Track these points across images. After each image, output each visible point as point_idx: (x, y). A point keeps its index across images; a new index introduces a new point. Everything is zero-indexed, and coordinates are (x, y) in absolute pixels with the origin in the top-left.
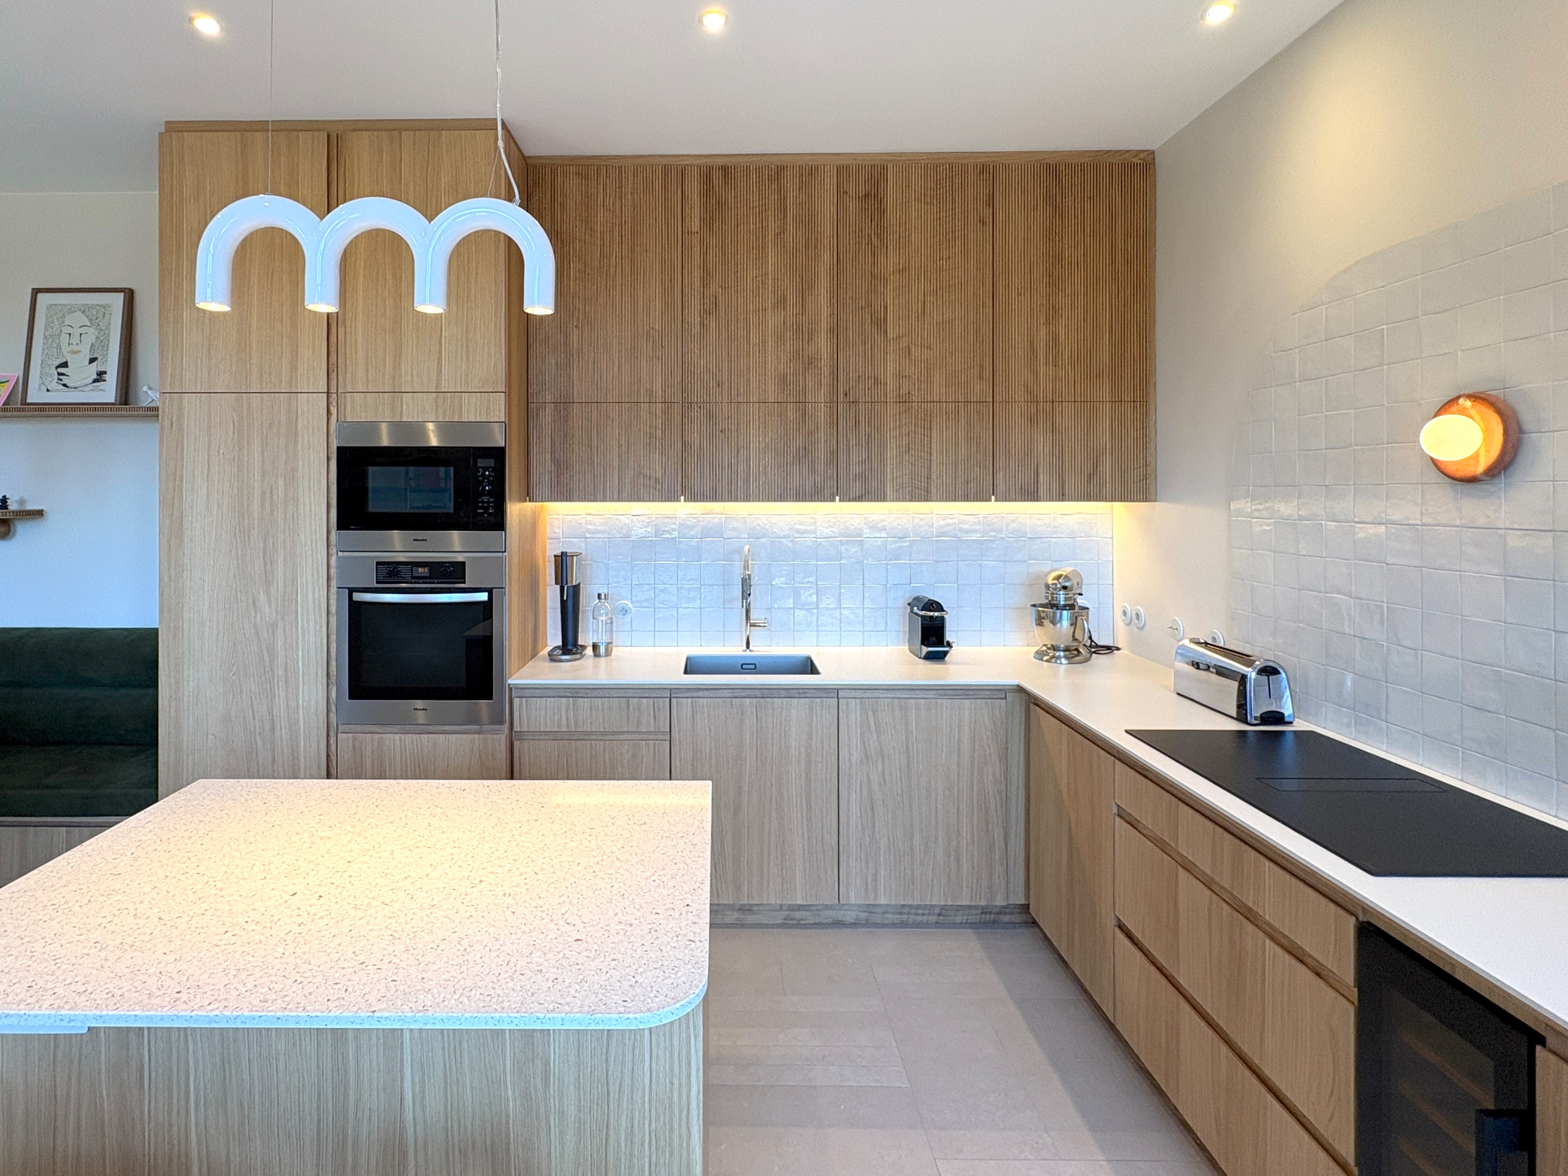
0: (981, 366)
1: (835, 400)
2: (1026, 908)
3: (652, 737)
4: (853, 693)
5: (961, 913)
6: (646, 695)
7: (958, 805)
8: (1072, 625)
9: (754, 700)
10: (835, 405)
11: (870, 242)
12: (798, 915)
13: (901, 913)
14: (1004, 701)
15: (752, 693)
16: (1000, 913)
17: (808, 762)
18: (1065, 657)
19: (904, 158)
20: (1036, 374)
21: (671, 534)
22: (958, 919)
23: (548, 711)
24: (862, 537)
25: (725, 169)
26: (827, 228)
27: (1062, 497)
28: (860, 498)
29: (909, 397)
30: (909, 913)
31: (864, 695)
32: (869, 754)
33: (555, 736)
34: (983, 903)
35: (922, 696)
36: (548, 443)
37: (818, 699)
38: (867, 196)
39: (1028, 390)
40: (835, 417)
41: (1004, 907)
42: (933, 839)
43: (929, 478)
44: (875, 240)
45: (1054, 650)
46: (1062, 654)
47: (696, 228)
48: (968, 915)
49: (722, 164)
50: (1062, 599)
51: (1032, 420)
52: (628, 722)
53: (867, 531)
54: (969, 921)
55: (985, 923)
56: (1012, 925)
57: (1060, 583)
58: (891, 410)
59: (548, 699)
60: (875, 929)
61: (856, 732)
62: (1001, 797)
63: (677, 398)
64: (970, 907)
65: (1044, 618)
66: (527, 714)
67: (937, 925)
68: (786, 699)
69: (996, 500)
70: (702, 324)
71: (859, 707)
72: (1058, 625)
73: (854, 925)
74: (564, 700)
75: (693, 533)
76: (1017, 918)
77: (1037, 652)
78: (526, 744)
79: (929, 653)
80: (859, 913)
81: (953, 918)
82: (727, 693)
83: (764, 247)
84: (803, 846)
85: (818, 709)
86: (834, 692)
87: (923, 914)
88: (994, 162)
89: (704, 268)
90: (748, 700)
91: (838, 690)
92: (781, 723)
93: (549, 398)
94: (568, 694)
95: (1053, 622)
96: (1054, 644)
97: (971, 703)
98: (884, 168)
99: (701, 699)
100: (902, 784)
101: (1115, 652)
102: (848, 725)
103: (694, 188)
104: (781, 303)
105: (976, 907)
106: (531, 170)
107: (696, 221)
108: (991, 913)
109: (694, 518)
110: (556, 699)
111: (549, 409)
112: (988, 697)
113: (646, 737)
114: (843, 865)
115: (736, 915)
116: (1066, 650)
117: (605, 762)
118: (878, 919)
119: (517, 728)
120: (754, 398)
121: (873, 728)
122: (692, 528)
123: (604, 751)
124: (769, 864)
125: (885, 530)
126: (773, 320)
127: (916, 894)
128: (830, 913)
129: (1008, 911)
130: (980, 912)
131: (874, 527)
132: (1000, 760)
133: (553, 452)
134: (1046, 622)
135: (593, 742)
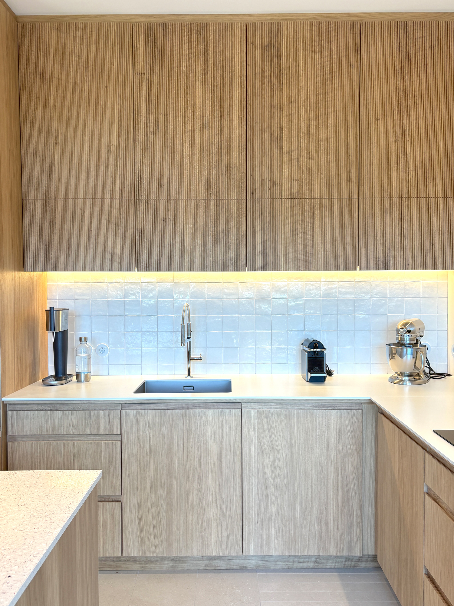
0: (350, 172)
1: (245, 197)
2: (375, 557)
3: (108, 438)
4: (253, 406)
5: (330, 561)
6: (104, 408)
7: (327, 485)
8: (414, 357)
9: (181, 411)
10: (245, 201)
11: (270, 81)
12: (215, 563)
13: (288, 561)
14: (360, 411)
15: (180, 406)
16: (358, 561)
17: (220, 455)
18: (409, 380)
19: (296, 18)
20: (389, 177)
21: (136, 296)
22: (329, 565)
23: (33, 420)
24: (270, 298)
25: (164, 26)
26: (239, 70)
27: (407, 267)
28: (262, 268)
29: (298, 195)
30: (294, 561)
31: (261, 407)
32: (264, 449)
33: (38, 438)
34: (345, 554)
35: (302, 407)
36: (37, 228)
37: (227, 410)
38: (268, 46)
39: (384, 189)
40: (245, 210)
41: (360, 557)
42: (309, 509)
43: (312, 253)
44: (274, 80)
45: (402, 376)
46: (407, 378)
47: (142, 70)
48: (336, 562)
49: (161, 22)
50: (407, 340)
51: (386, 212)
52: (90, 428)
53: (274, 293)
54: (336, 566)
55: (347, 568)
56: (366, 569)
57: (406, 328)
58: (285, 204)
59: (33, 412)
60: (268, 573)
61: (255, 434)
62: (358, 479)
63: (131, 196)
64: (337, 557)
65: (395, 354)
66: (17, 423)
67: (314, 570)
68: (204, 410)
69: (360, 269)
70: (148, 141)
71: (256, 415)
72: (405, 358)
73: (255, 570)
74: (43, 412)
75: (151, 295)
76: (371, 564)
77: (391, 378)
78: (16, 444)
79: (311, 377)
80: (258, 562)
81: (324, 565)
82: (163, 406)
83: (193, 84)
84: (217, 515)
85: (227, 418)
86: (239, 404)
87: (304, 562)
88: (362, 20)
89: (149, 100)
90: (177, 411)
91: (242, 403)
92: (200, 427)
93: (37, 195)
94: (47, 408)
95: (401, 356)
96: (402, 371)
97: (337, 412)
98: (280, 25)
99: (143, 411)
100: (287, 470)
101: (446, 377)
102: (248, 428)
103: (141, 40)
104: (206, 125)
105: (341, 557)
106: (20, 26)
107: (143, 64)
108: (352, 561)
109: (153, 285)
110: (38, 411)
111: (38, 203)
112: (349, 408)
113: (103, 438)
114: (245, 528)
115: (171, 564)
116: (410, 375)
117: (74, 456)
118: (271, 565)
119: (10, 432)
120: (187, 196)
121: (267, 431)
122: (151, 291)
123: (74, 448)
124: (192, 527)
125: (287, 292)
126: (199, 139)
127: (297, 547)
128: (236, 562)
129: (364, 559)
130: (344, 560)
131: (278, 290)
132: (357, 453)
133: (41, 236)
134: (396, 356)
135: (66, 442)
